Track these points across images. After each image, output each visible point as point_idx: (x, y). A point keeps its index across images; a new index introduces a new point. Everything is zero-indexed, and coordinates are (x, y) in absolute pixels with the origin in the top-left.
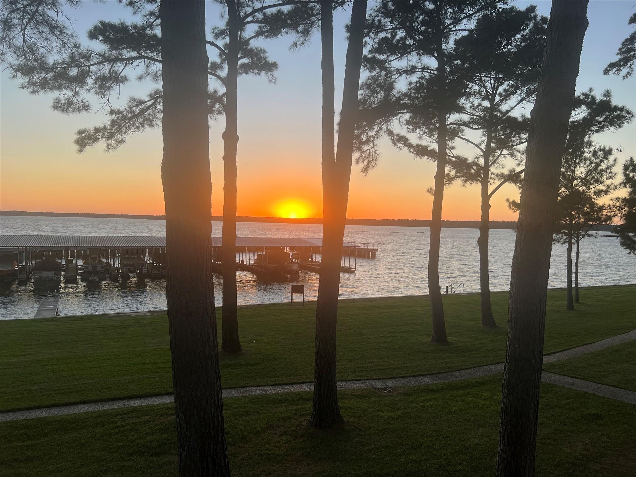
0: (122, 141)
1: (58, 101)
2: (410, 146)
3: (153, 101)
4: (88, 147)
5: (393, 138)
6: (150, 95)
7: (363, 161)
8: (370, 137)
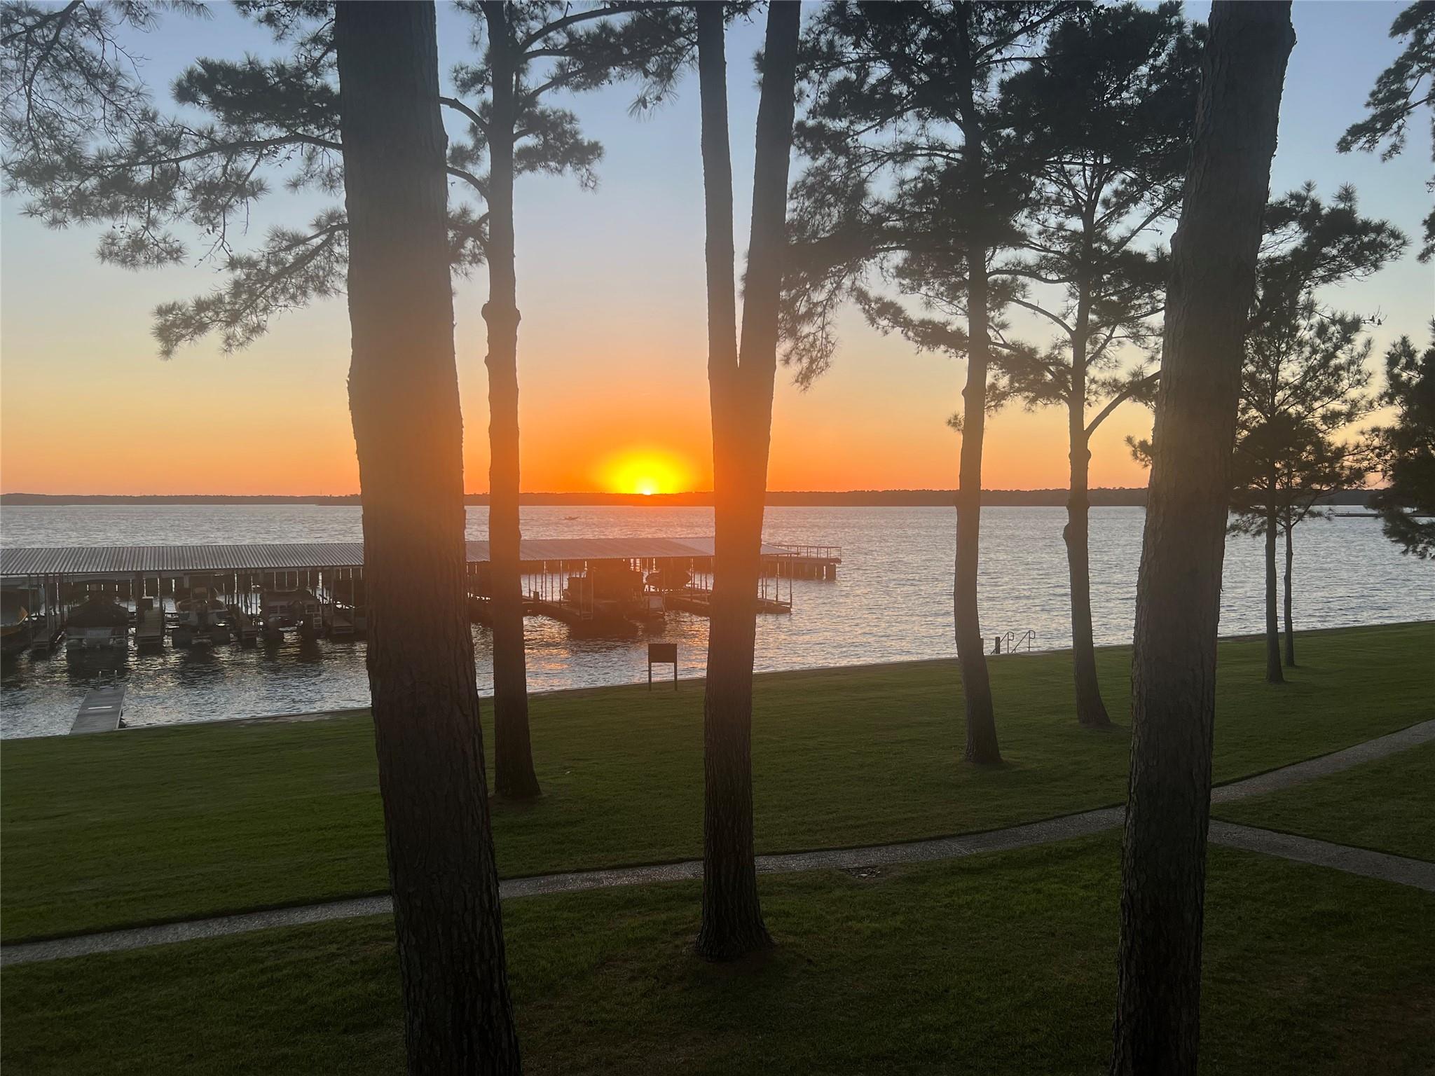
0: (258, 329)
1: (111, 240)
2: (907, 324)
3: (324, 237)
4: (183, 345)
5: (867, 307)
6: (318, 224)
7: (800, 360)
8: (816, 305)
